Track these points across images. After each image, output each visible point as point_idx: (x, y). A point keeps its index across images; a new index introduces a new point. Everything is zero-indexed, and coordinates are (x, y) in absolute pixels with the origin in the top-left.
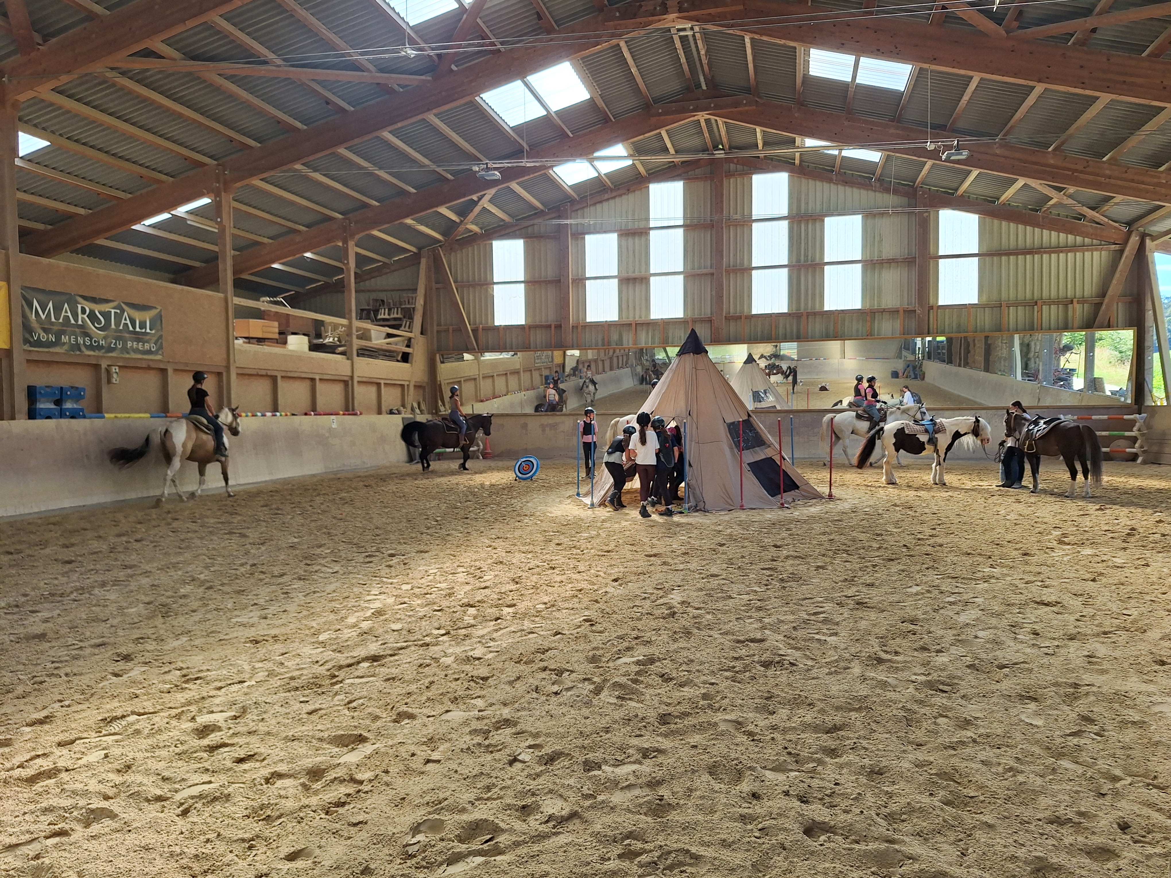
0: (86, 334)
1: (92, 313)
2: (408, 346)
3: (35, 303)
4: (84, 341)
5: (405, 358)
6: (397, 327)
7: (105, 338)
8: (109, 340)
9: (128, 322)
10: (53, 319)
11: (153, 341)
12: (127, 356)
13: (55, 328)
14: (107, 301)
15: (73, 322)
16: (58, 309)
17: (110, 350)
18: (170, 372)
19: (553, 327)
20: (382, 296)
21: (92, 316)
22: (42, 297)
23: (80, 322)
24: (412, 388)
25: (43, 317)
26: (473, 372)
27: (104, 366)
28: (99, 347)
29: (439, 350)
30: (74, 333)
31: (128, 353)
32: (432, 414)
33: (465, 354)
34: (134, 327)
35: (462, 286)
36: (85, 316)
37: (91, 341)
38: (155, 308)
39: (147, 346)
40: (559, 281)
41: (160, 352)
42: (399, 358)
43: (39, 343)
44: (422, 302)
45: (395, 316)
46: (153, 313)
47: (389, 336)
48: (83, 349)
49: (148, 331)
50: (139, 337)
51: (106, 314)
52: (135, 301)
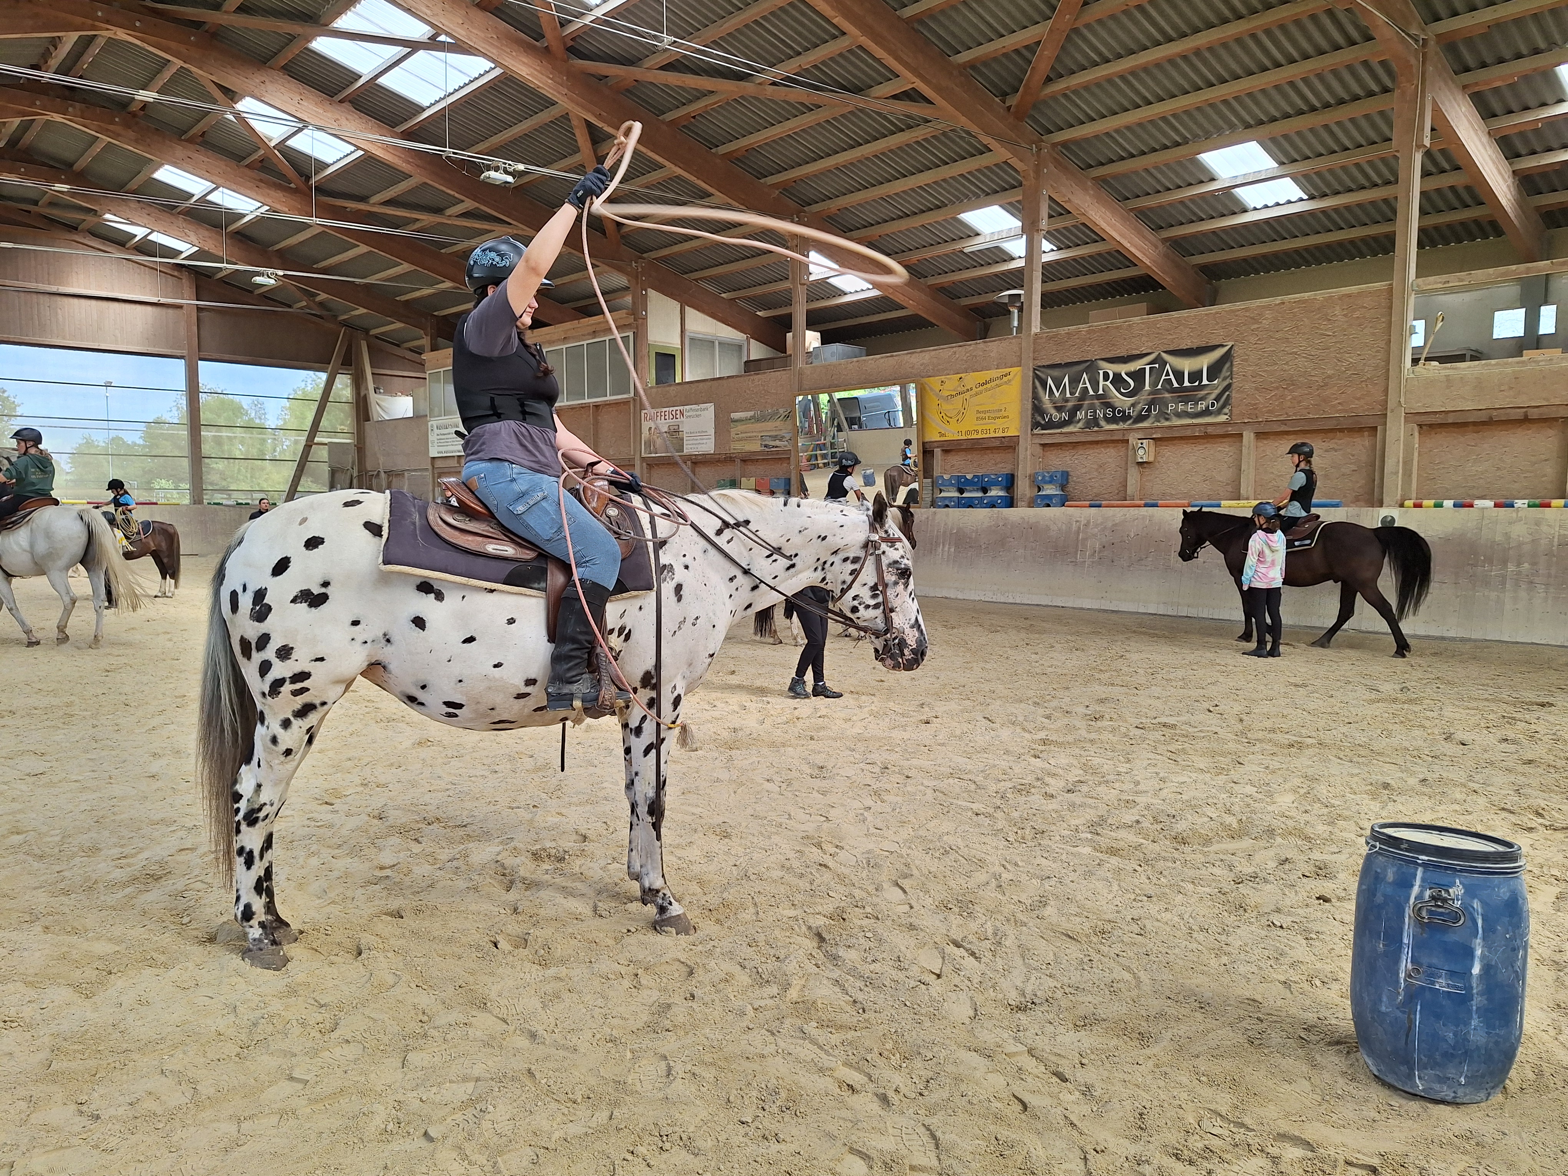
0: (1108, 405)
1: (1117, 376)
3: (1050, 381)
4: (1104, 415)
7: (1133, 405)
8: (1139, 407)
9: (1172, 376)
10: (1068, 395)
11: (1213, 396)
12: (1167, 423)
13: (1070, 404)
14: (1142, 356)
15: (1091, 393)
16: (1075, 381)
17: (1141, 418)
18: (1248, 436)
21: (1118, 380)
22: (1056, 373)
23: (1101, 392)
25: (1057, 394)
27: (1132, 441)
28: (1125, 418)
30: (1092, 407)
31: (1167, 419)
34: (1180, 380)
36: (1108, 383)
37: (1114, 412)
38: (1223, 346)
39: (1202, 406)
41: (1226, 410)
43: (1050, 425)
46: (1216, 355)
48: (1103, 423)
49: (1205, 382)
50: (1184, 395)
51: (1137, 376)
52: (1186, 345)
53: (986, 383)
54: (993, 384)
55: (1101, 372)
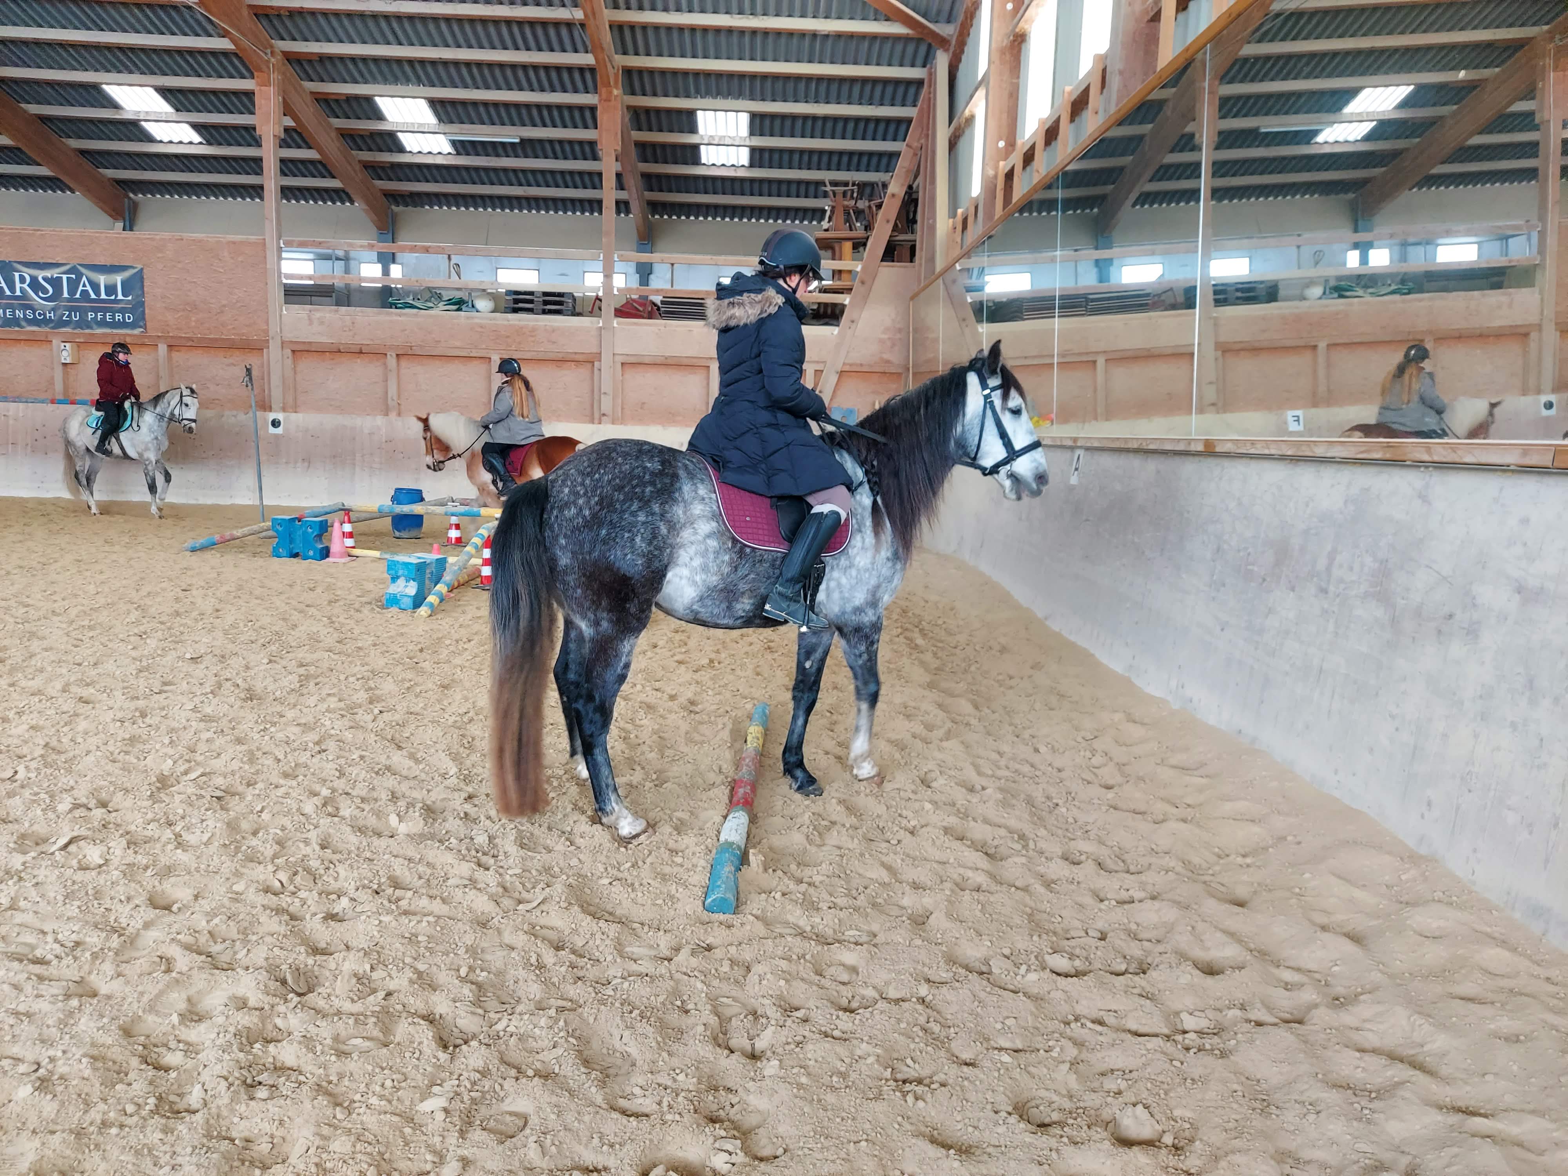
0: (27, 307)
1: (34, 281)
12: (88, 330)
14: (57, 265)
17: (62, 323)
18: (162, 348)
27: (55, 342)
28: (46, 322)
31: (88, 326)
34: (97, 292)
36: (25, 286)
37: (34, 314)
38: (133, 267)
39: (119, 318)
41: (141, 324)
46: (126, 274)
48: (23, 323)
49: (120, 296)
50: (105, 306)
51: (56, 283)
52: (101, 261)
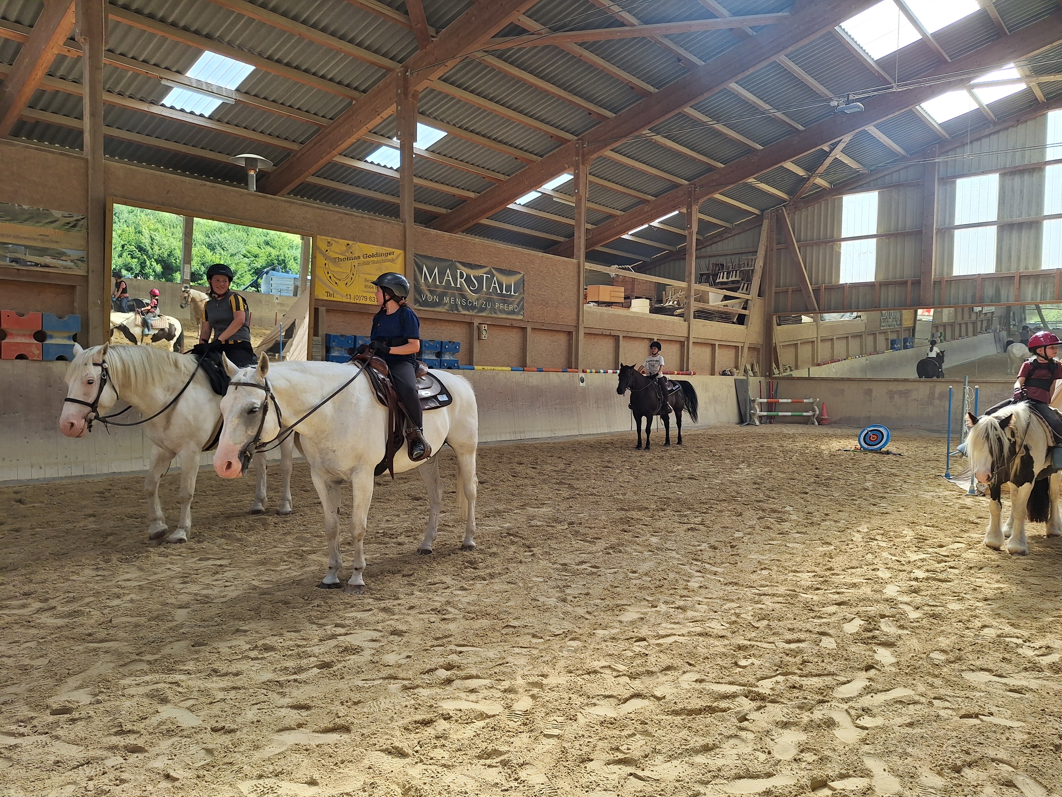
0: (463, 296)
1: (468, 276)
2: (745, 308)
3: (425, 269)
4: (461, 302)
5: (741, 320)
6: (735, 290)
7: (478, 300)
8: (481, 301)
9: (497, 285)
10: (438, 283)
11: (516, 303)
12: (495, 316)
13: (439, 290)
14: (481, 267)
15: (453, 285)
16: (442, 274)
17: (482, 310)
18: (529, 330)
19: (909, 283)
20: (722, 260)
21: (468, 280)
22: (429, 263)
23: (458, 286)
24: (746, 350)
25: (430, 281)
26: (811, 335)
27: (476, 324)
28: (473, 308)
29: (776, 311)
30: (453, 295)
31: (495, 313)
32: (765, 376)
33: (803, 317)
34: (501, 290)
35: (805, 245)
36: (463, 280)
37: (466, 302)
38: (519, 273)
39: (511, 308)
40: (920, 232)
41: (521, 313)
42: (735, 320)
43: (426, 303)
44: (761, 264)
45: (734, 279)
46: (518, 277)
47: (726, 298)
48: (460, 309)
49: (512, 293)
50: (505, 299)
51: (480, 279)
52: (503, 267)
53: (373, 256)
54: (379, 259)
55: (459, 271)
